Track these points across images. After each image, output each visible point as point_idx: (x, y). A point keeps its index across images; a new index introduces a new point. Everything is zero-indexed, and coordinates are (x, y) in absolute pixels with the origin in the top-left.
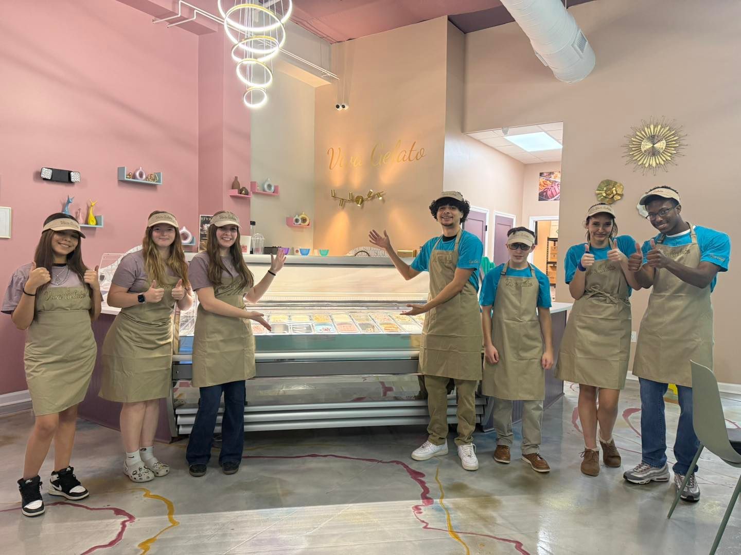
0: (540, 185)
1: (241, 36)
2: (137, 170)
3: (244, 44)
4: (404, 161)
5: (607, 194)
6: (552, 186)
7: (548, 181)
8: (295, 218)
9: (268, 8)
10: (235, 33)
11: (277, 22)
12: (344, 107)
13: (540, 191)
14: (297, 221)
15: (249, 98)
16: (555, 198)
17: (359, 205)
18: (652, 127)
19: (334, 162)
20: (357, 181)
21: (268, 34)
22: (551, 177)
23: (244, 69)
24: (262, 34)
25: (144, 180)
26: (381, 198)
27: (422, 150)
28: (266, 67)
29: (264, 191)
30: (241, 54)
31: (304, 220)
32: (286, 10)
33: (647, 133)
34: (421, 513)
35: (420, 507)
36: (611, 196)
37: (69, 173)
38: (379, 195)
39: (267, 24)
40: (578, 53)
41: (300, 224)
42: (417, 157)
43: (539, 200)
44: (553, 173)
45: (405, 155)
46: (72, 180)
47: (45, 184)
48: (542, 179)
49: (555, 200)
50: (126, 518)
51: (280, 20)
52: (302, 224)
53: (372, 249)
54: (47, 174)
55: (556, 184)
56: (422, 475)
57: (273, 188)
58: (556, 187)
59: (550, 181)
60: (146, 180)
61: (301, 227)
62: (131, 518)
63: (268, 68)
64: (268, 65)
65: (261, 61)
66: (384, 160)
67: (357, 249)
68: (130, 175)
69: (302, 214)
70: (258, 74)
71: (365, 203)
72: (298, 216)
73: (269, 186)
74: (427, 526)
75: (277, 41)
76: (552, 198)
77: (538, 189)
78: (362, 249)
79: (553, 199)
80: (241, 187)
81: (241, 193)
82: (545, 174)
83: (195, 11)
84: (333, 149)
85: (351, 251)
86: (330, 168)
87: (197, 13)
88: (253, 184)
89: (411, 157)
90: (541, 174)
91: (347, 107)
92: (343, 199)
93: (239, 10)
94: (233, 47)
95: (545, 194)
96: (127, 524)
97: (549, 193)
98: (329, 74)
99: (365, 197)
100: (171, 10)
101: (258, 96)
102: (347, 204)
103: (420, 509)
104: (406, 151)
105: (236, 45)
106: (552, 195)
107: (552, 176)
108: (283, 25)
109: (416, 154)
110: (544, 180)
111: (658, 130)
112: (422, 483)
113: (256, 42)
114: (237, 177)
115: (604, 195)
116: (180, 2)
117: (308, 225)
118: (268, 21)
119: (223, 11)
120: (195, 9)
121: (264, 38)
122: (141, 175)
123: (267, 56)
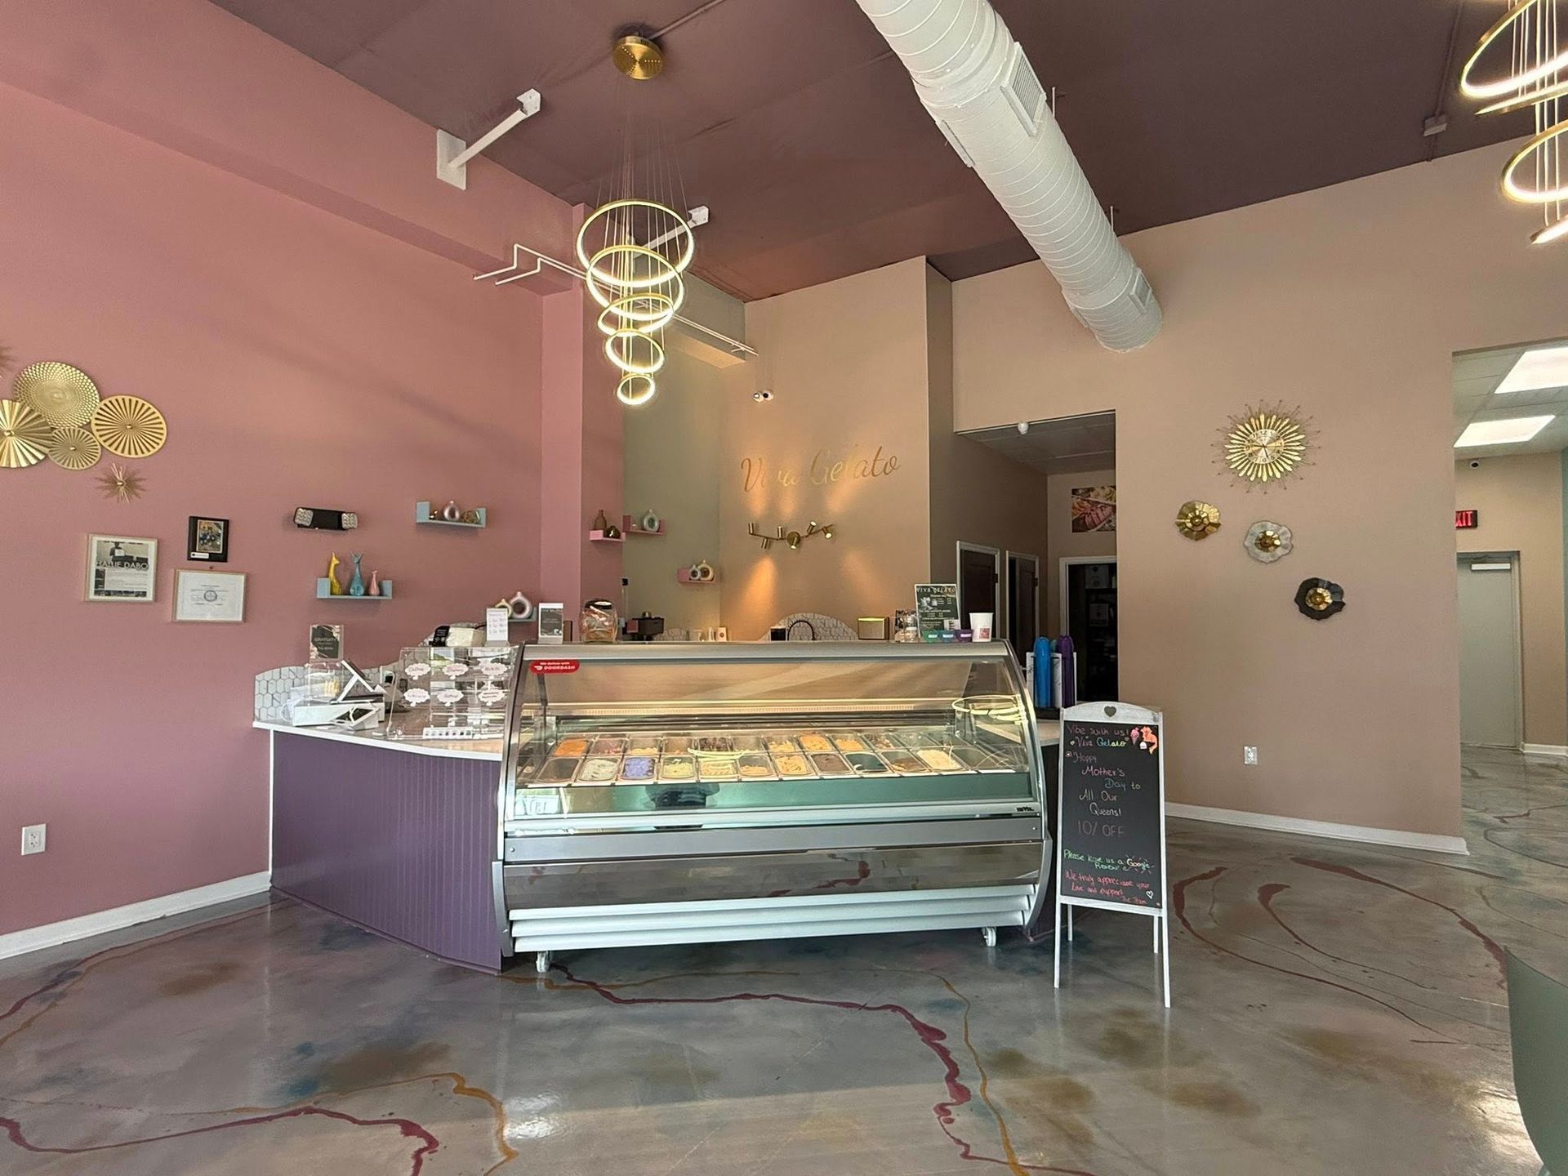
0: (1074, 508)
1: (613, 294)
2: (446, 505)
3: (618, 306)
4: (864, 476)
5: (1194, 525)
6: (1092, 510)
7: (1085, 502)
8: (691, 571)
9: (655, 250)
10: (605, 290)
11: (670, 270)
12: (766, 396)
13: (1075, 517)
14: (694, 574)
15: (625, 389)
16: (1099, 527)
17: (793, 547)
18: (1262, 418)
19: (752, 478)
20: (789, 508)
21: (655, 289)
22: (1089, 496)
23: (618, 344)
24: (644, 290)
25: (457, 522)
26: (829, 535)
27: (894, 459)
28: (652, 341)
29: (643, 529)
30: (612, 320)
31: (705, 572)
32: (683, 253)
33: (1254, 426)
34: (951, 1121)
35: (948, 1107)
36: (1200, 528)
37: (340, 514)
38: (826, 530)
39: (655, 272)
40: (1137, 306)
41: (699, 580)
42: (884, 470)
43: (1073, 531)
44: (1092, 489)
45: (865, 468)
46: (344, 526)
47: (302, 533)
48: (1076, 500)
49: (1098, 530)
50: (423, 1143)
51: (674, 268)
52: (702, 579)
53: (816, 617)
54: (306, 517)
55: (1099, 506)
56: (942, 1035)
57: (656, 524)
58: (1099, 511)
59: (1088, 501)
60: (461, 522)
61: (700, 584)
62: (432, 1143)
63: (656, 341)
64: (656, 337)
65: (645, 331)
66: (832, 476)
67: (791, 617)
68: (435, 515)
69: (701, 563)
70: (640, 350)
71: (804, 542)
72: (697, 566)
73: (651, 522)
74: (967, 1151)
75: (670, 300)
76: (1093, 528)
77: (1071, 514)
78: (799, 616)
79: (1095, 529)
80: (608, 526)
81: (608, 536)
82: (1080, 492)
83: (539, 260)
84: (749, 460)
85: (782, 621)
86: (746, 489)
87: (541, 262)
88: (627, 520)
89: (875, 469)
90: (1074, 492)
91: (771, 397)
92: (767, 538)
93: (612, 254)
94: (603, 311)
95: (1081, 522)
96: (425, 1155)
97: (1088, 520)
98: (742, 348)
99: (803, 533)
100: (502, 259)
101: (639, 385)
102: (775, 545)
103: (949, 1113)
104: (867, 462)
105: (606, 309)
106: (1092, 524)
107: (1092, 494)
108: (679, 274)
109: (884, 465)
110: (1079, 500)
111: (1272, 423)
112: (944, 1053)
113: (635, 304)
114: (602, 511)
115: (1190, 525)
116: (516, 247)
117: (712, 580)
118: (657, 268)
119: (586, 257)
120: (539, 257)
121: (651, 296)
122: (452, 514)
123: (655, 323)
